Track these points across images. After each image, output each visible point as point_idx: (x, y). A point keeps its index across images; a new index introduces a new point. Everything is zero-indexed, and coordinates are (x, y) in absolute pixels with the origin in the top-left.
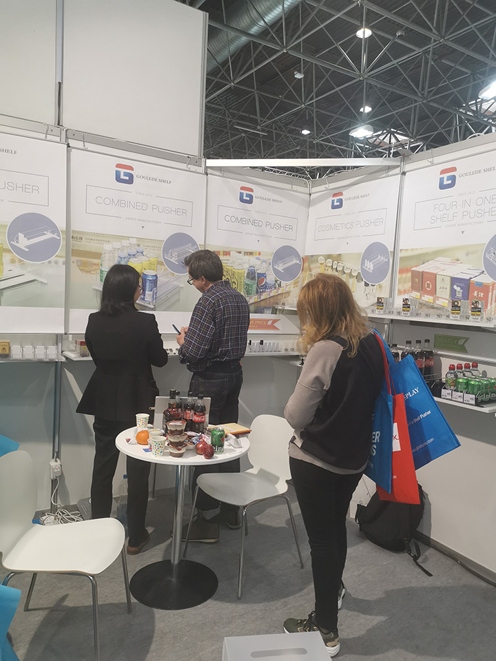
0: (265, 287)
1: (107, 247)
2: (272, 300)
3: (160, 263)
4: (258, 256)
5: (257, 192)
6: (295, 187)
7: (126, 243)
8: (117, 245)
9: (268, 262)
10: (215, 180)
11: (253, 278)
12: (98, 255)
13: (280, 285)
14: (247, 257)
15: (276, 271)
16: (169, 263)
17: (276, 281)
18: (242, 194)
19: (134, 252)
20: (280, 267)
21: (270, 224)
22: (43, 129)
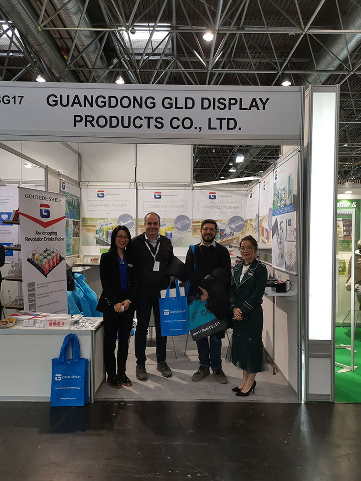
0: (225, 235)
2: (229, 241)
3: (174, 228)
4: (220, 222)
5: (218, 193)
6: (240, 189)
9: (226, 224)
10: (196, 192)
13: (233, 234)
15: (230, 228)
16: (177, 228)
17: (231, 233)
18: (210, 196)
20: (233, 226)
21: (226, 207)
22: (129, 184)
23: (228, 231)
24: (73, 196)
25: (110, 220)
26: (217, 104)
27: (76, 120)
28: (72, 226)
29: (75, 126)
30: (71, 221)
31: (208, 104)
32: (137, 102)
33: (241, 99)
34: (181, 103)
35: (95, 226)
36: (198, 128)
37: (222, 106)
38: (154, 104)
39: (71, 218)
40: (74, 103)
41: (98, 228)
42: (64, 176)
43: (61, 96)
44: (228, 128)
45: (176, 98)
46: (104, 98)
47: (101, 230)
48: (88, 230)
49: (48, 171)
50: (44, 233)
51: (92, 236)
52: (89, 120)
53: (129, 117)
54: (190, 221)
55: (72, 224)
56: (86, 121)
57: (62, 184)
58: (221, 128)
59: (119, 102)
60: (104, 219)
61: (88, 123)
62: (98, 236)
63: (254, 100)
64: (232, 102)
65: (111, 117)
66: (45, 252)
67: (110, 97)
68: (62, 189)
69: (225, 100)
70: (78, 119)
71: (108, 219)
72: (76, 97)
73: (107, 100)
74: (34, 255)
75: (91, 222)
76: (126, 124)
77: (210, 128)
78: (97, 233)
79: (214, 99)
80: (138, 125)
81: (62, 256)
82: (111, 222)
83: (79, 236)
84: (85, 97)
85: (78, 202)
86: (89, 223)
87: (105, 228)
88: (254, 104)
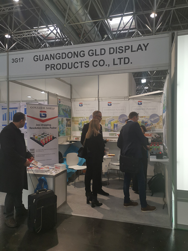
0: (148, 125)
1: (106, 119)
2: (150, 128)
3: (118, 121)
4: (144, 117)
5: (143, 101)
6: (156, 98)
7: (110, 118)
8: (108, 118)
9: (148, 119)
10: (131, 101)
11: (143, 123)
12: (105, 121)
13: (152, 124)
14: (141, 118)
15: (151, 121)
16: (120, 121)
17: (151, 123)
18: (138, 103)
19: (112, 119)
21: (148, 109)
22: (95, 99)
23: (149, 123)
24: (66, 106)
25: (85, 118)
26: (118, 50)
27: (47, 67)
28: (66, 121)
29: (46, 70)
30: (65, 119)
31: (113, 51)
32: (76, 54)
33: (132, 46)
34: (98, 52)
35: (78, 121)
36: (108, 65)
37: (121, 51)
38: (84, 54)
39: (65, 117)
40: (46, 58)
41: (80, 122)
42: (60, 96)
43: (40, 56)
44: (125, 63)
45: (96, 50)
46: (60, 54)
47: (81, 123)
48: (75, 123)
49: (49, 94)
50: (42, 125)
51: (77, 126)
52: (52, 67)
53: (72, 63)
54: (127, 117)
55: (66, 120)
56: (51, 67)
57: (58, 100)
58: (120, 64)
59: (67, 55)
60: (82, 117)
61: (52, 68)
62: (79, 126)
63: (140, 45)
64: (127, 48)
65: (63, 64)
66: (43, 134)
67: (62, 53)
68: (58, 103)
69: (122, 47)
70: (48, 66)
71: (84, 117)
72: (47, 55)
73: (61, 55)
74: (34, 136)
75: (76, 119)
76: (70, 67)
77: (114, 64)
78: (79, 125)
79: (116, 48)
80: (76, 66)
81: (55, 136)
82: (86, 119)
83: (70, 126)
84: (51, 55)
85: (70, 109)
86: (75, 120)
87: (83, 122)
88: (140, 48)
